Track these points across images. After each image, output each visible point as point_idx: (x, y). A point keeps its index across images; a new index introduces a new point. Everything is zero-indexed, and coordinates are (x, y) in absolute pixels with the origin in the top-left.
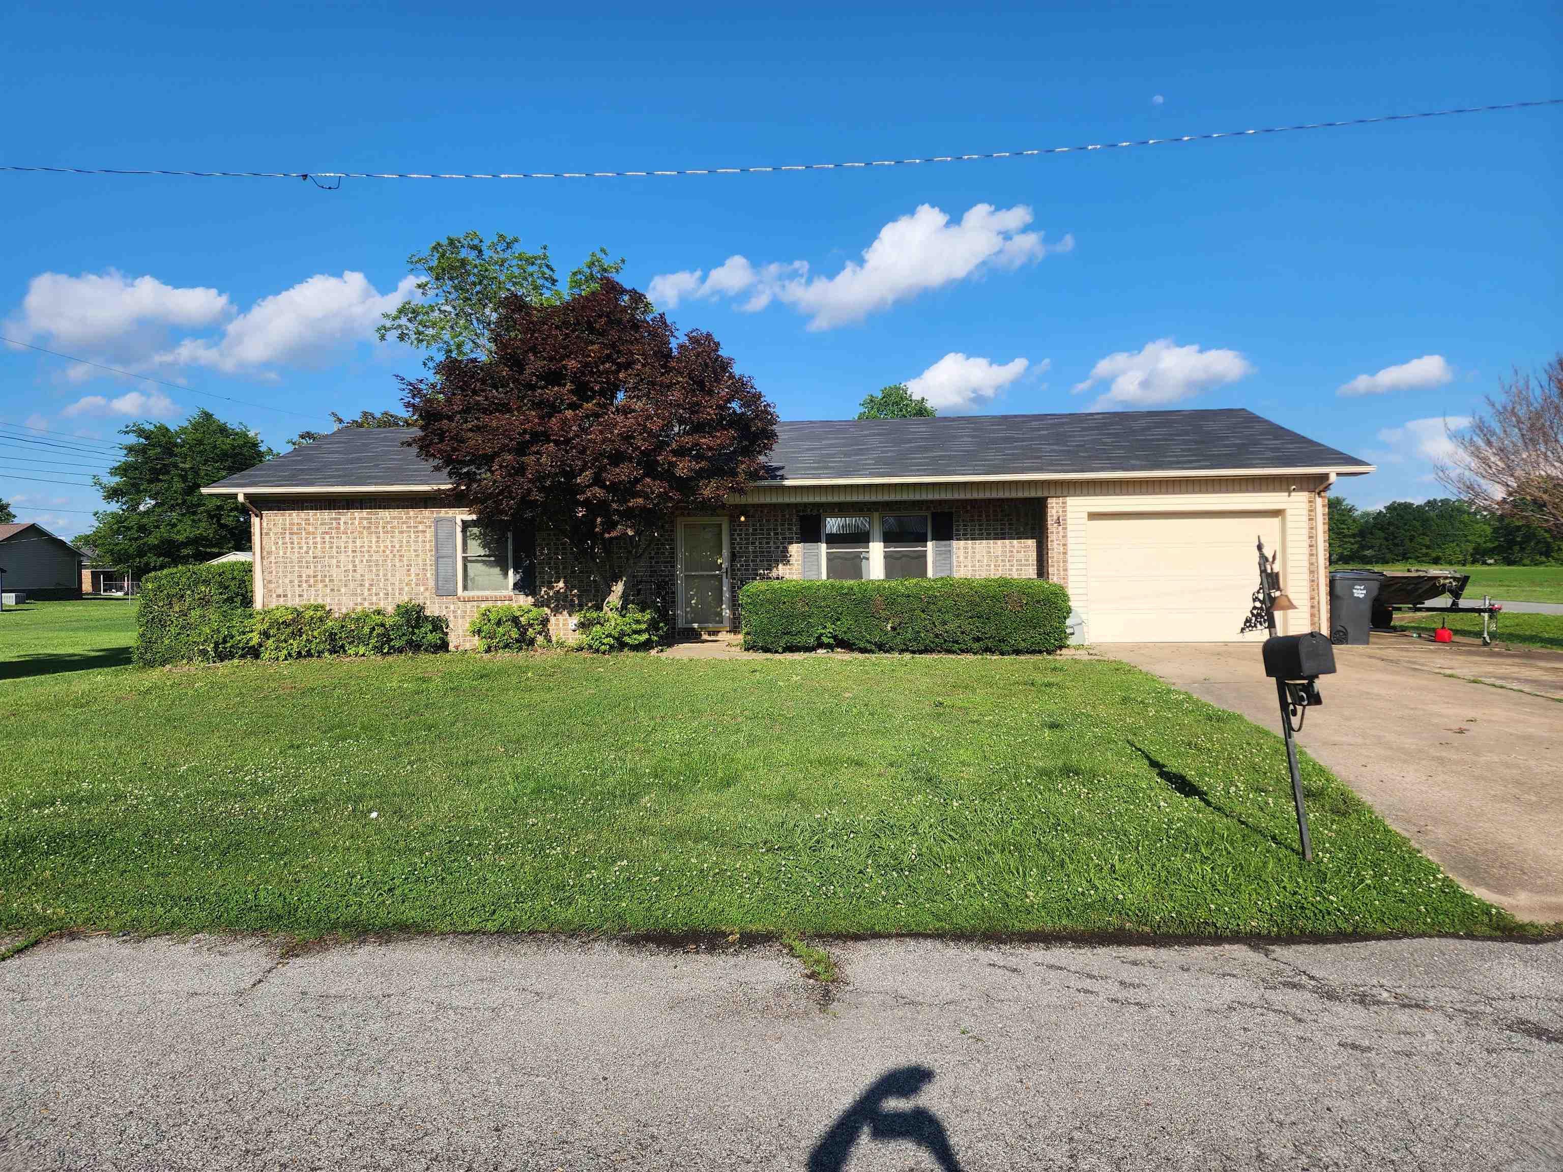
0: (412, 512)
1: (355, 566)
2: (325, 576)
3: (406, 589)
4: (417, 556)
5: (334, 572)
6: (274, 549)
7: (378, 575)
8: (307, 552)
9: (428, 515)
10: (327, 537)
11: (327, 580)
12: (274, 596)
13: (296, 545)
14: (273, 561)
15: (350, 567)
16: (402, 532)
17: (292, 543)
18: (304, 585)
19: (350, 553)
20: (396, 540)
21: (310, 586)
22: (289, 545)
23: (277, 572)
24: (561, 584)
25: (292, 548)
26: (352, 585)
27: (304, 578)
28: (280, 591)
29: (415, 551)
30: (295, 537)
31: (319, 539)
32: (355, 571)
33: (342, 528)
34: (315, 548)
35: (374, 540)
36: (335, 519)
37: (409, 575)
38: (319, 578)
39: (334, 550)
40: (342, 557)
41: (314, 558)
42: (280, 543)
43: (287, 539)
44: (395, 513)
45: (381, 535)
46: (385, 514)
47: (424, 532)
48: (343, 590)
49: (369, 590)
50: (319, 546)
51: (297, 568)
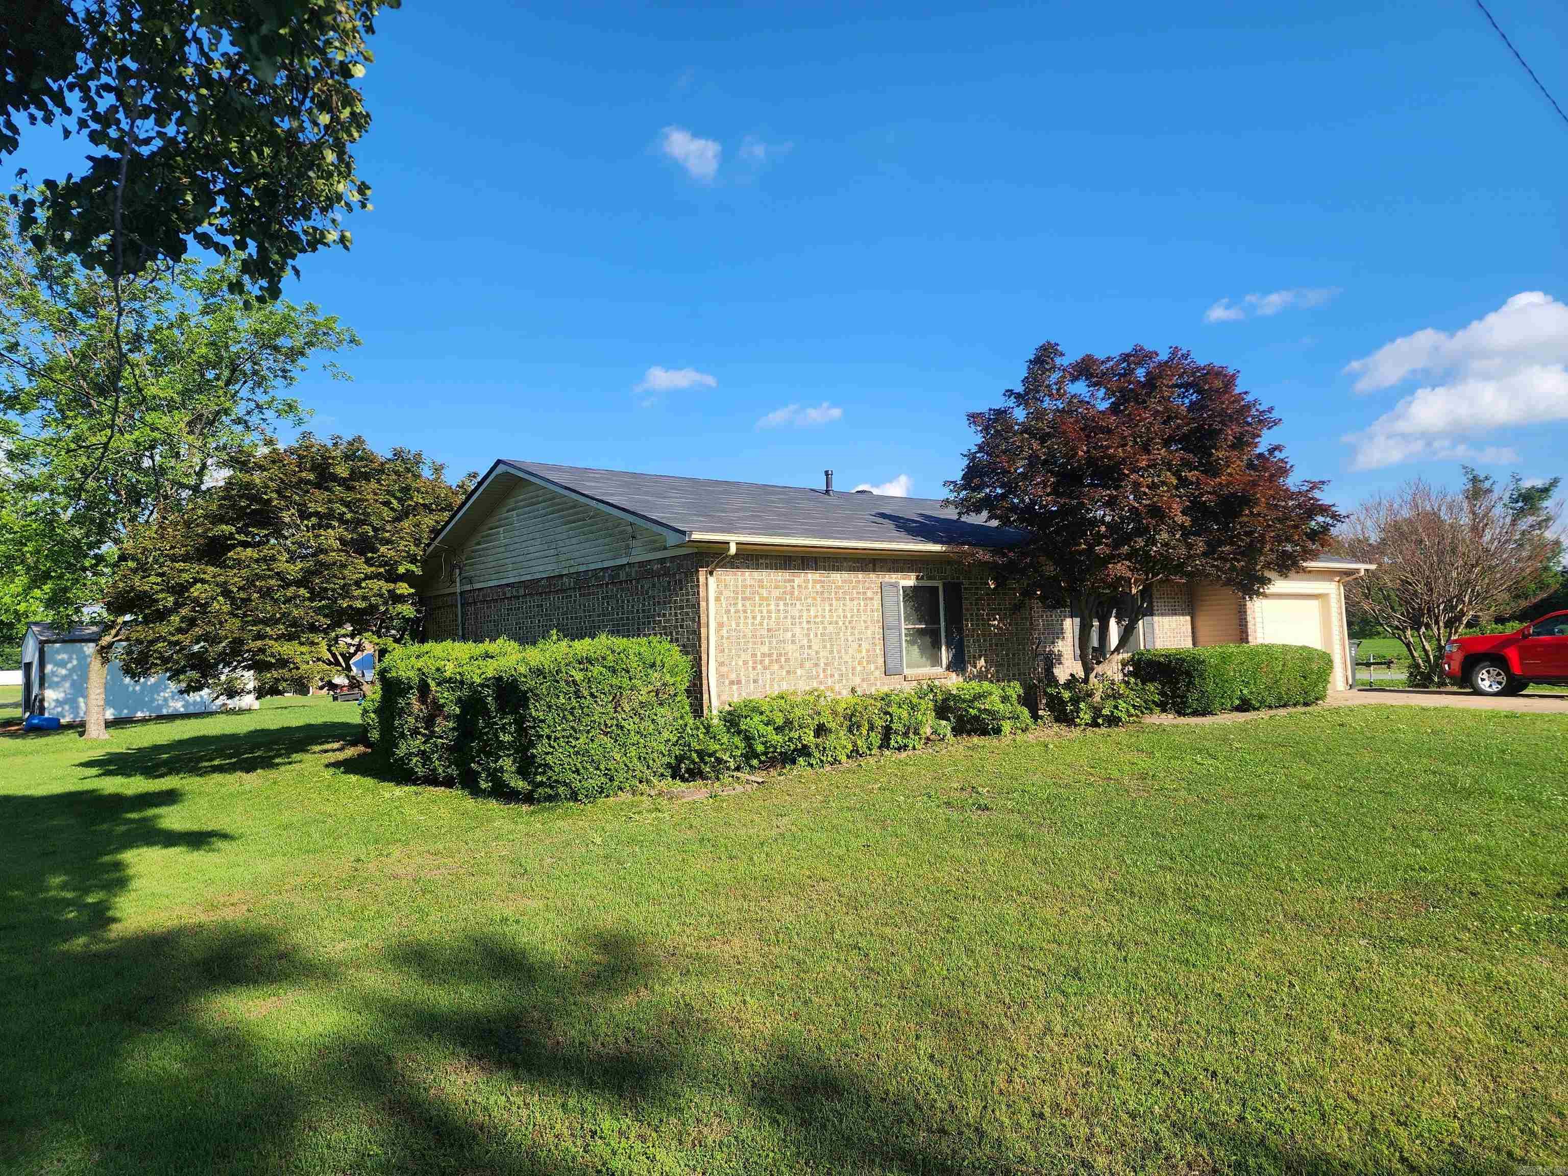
0: (860, 576)
1: (809, 641)
2: (781, 655)
3: (859, 668)
4: (867, 628)
5: (790, 647)
6: (725, 619)
7: (831, 652)
8: (761, 624)
9: (873, 579)
10: (781, 603)
11: (783, 659)
12: (727, 682)
13: (749, 615)
14: (725, 635)
15: (805, 642)
16: (852, 600)
17: (745, 612)
18: (759, 666)
19: (805, 625)
20: (847, 608)
21: (765, 668)
22: (742, 615)
23: (730, 650)
24: (982, 662)
25: (746, 618)
26: (808, 665)
27: (759, 658)
28: (733, 676)
29: (865, 622)
30: (748, 603)
31: (773, 607)
32: (810, 647)
33: (796, 593)
34: (770, 618)
35: (827, 608)
36: (789, 581)
37: (861, 652)
38: (775, 657)
39: (789, 620)
40: (797, 630)
41: (769, 630)
42: (733, 610)
43: (740, 605)
44: (845, 575)
45: (834, 602)
46: (838, 577)
47: (872, 599)
48: (799, 672)
49: (824, 670)
50: (773, 615)
51: (750, 645)
